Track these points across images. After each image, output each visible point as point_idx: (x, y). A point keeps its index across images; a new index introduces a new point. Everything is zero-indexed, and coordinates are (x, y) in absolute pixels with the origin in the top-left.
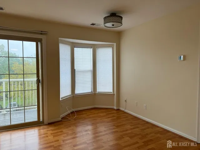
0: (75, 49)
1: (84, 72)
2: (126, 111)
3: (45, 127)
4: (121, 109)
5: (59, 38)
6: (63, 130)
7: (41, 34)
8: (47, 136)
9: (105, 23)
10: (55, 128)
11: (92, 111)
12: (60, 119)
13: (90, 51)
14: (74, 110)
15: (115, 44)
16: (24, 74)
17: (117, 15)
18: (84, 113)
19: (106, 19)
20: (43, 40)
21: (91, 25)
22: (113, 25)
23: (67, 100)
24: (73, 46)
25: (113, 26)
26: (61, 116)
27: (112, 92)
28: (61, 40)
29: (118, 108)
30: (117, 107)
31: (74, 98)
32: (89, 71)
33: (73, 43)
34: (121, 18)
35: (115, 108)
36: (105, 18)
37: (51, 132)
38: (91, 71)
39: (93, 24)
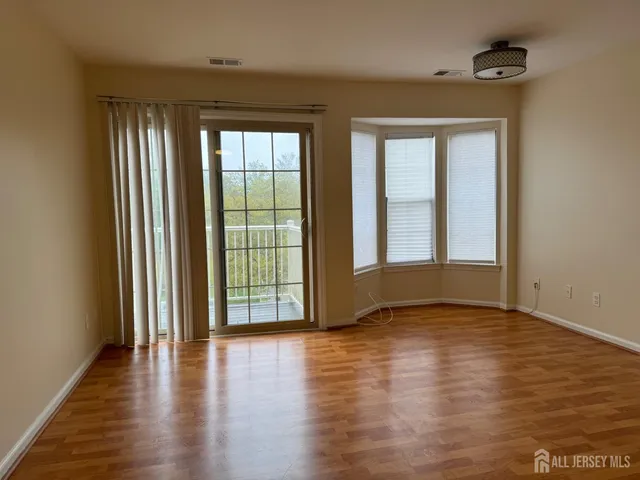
0: (388, 143)
1: (411, 204)
2: (538, 314)
3: (323, 334)
4: (523, 308)
5: (353, 119)
6: (367, 343)
7: (312, 112)
8: (333, 351)
9: (476, 70)
10: (347, 337)
11: (434, 311)
12: (353, 321)
13: (428, 145)
14: (388, 304)
15: (504, 121)
16: (275, 210)
17: (510, 46)
18: (411, 313)
19: (480, 61)
20: (315, 126)
21: (436, 74)
22: (500, 73)
23: (369, 275)
24: (383, 135)
25: (499, 76)
26: (356, 314)
27: (493, 262)
28: (357, 123)
29: (512, 307)
30: (508, 303)
31: (386, 273)
32: (425, 201)
33: (382, 127)
34: (524, 52)
35: (504, 306)
36: (477, 58)
37: (339, 344)
38: (431, 201)
39: (441, 73)
